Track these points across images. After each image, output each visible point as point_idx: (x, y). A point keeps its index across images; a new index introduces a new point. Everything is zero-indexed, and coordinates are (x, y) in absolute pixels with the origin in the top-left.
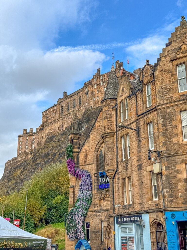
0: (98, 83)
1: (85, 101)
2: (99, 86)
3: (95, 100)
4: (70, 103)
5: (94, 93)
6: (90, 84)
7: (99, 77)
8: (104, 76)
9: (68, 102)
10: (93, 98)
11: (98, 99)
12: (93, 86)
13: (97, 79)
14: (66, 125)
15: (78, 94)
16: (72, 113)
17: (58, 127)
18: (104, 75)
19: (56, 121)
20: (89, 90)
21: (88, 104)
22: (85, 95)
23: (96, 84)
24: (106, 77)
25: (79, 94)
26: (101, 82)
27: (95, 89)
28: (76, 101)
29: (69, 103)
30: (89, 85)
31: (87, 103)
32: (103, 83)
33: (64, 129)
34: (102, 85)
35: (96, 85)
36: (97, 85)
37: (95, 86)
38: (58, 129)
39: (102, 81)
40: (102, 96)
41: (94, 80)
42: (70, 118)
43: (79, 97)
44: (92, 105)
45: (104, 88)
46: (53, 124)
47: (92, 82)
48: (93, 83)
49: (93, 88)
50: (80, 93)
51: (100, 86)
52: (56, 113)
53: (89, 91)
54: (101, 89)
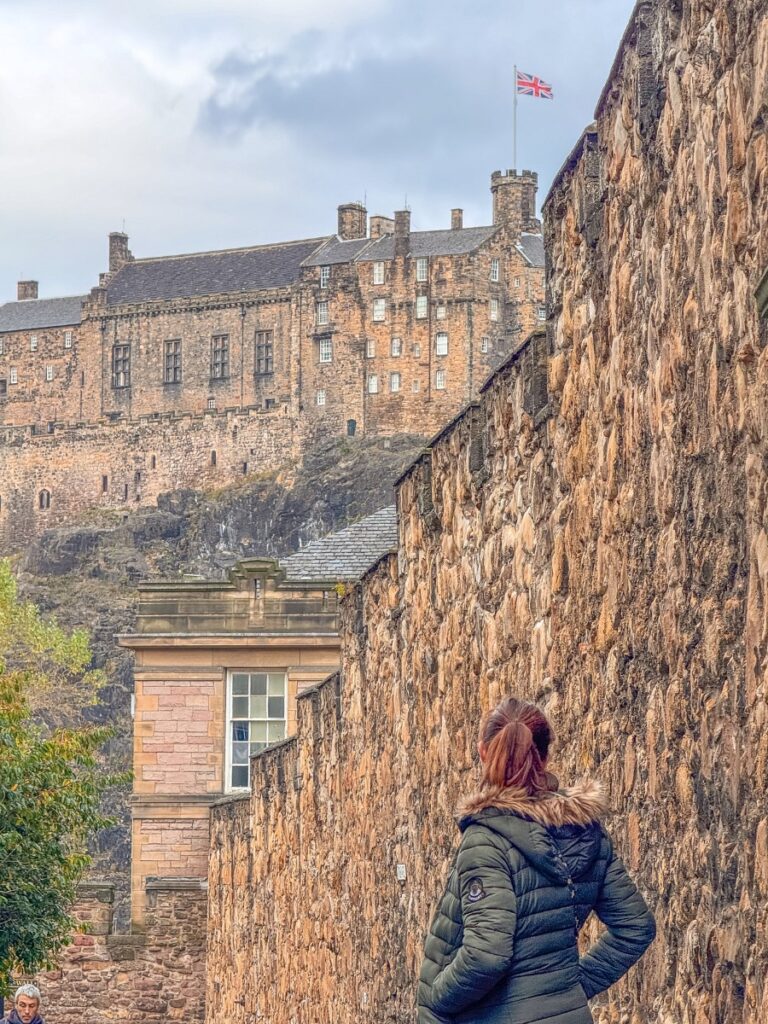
0: (398, 298)
1: (305, 376)
2: (405, 319)
3: (373, 389)
4: (184, 344)
5: (371, 346)
6: (344, 288)
7: (407, 261)
8: (436, 267)
9: (171, 337)
10: (365, 378)
11: (396, 388)
12: (363, 307)
13: (393, 271)
14: (167, 481)
15: (252, 313)
16: (208, 417)
17: (105, 478)
18: (441, 264)
19: (82, 432)
20: (341, 321)
21: (331, 400)
22: (310, 342)
23: (381, 297)
24: (449, 275)
25: (254, 308)
26: (417, 295)
27: (376, 323)
28: (234, 350)
29: (177, 342)
30: (341, 295)
31: (322, 395)
32: (431, 304)
33: (153, 501)
34: (421, 311)
35: (382, 303)
36: (393, 306)
37: (379, 310)
38: (99, 487)
39: (426, 290)
40: (419, 380)
41: (371, 269)
42: (195, 444)
43: (259, 333)
44: (357, 414)
45: (434, 333)
46: (56, 444)
47: (357, 279)
48: (365, 288)
49: (363, 318)
50: (261, 308)
51: (410, 317)
52: (68, 371)
53: (336, 328)
54: (415, 335)
